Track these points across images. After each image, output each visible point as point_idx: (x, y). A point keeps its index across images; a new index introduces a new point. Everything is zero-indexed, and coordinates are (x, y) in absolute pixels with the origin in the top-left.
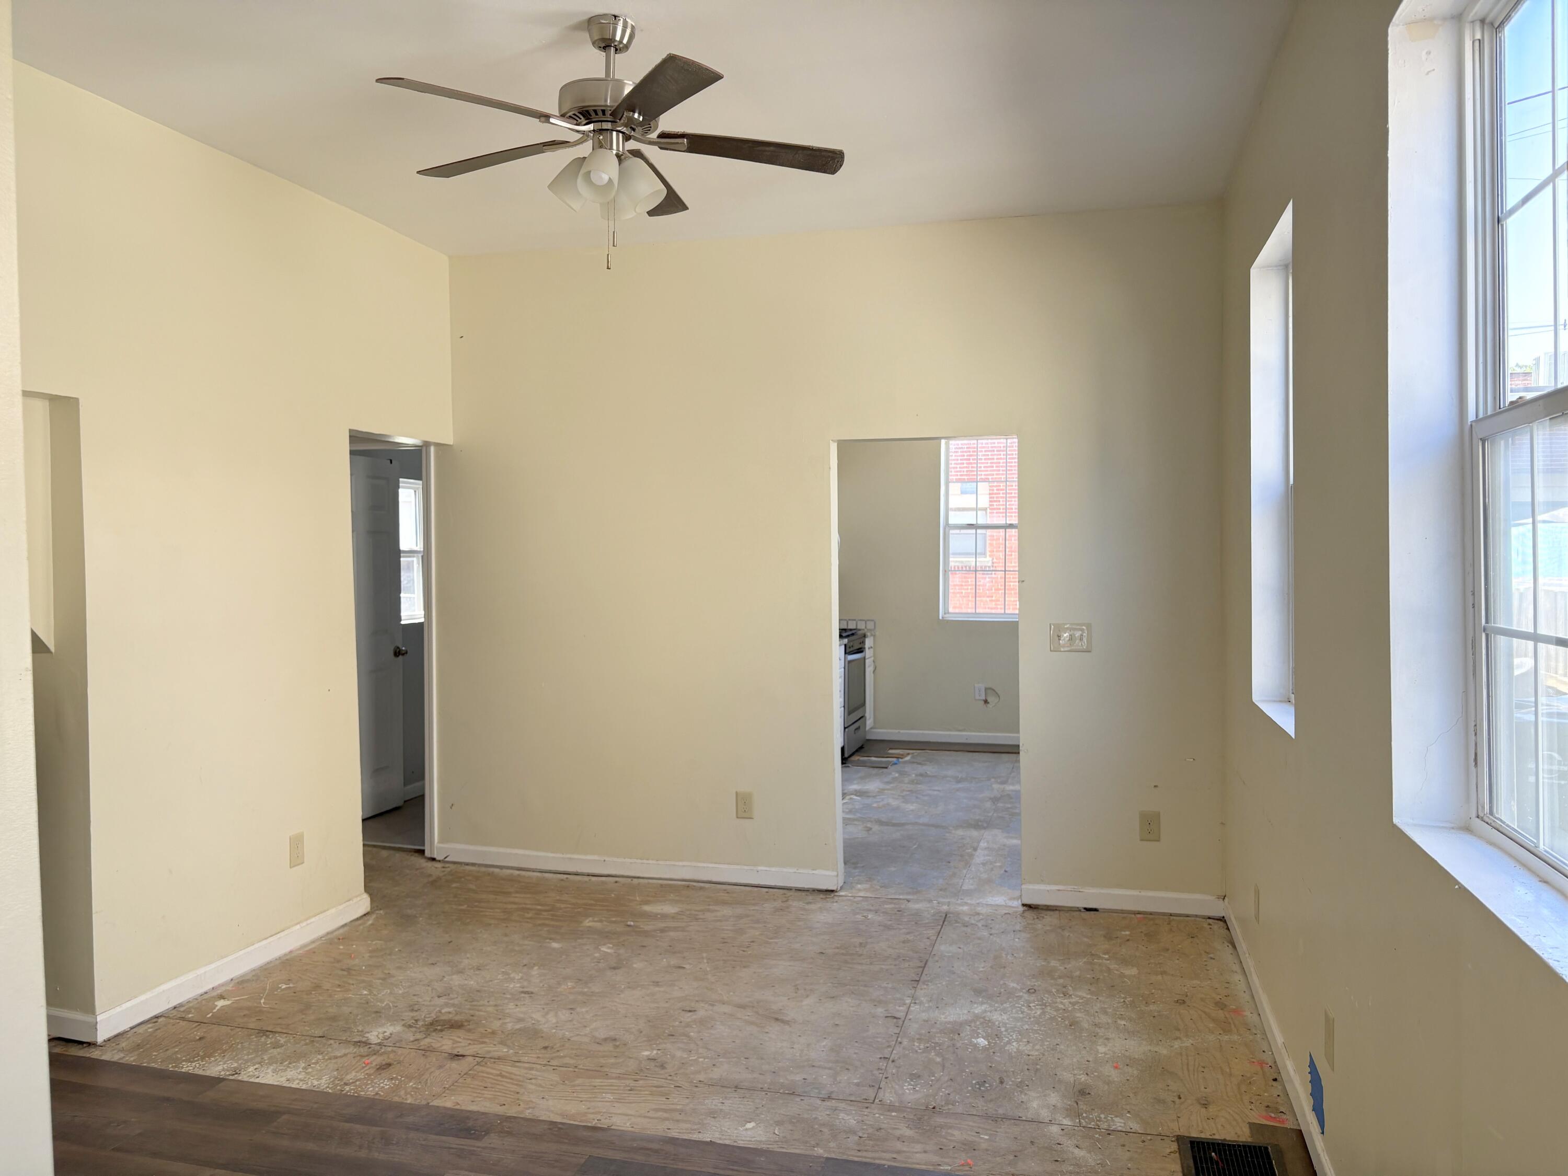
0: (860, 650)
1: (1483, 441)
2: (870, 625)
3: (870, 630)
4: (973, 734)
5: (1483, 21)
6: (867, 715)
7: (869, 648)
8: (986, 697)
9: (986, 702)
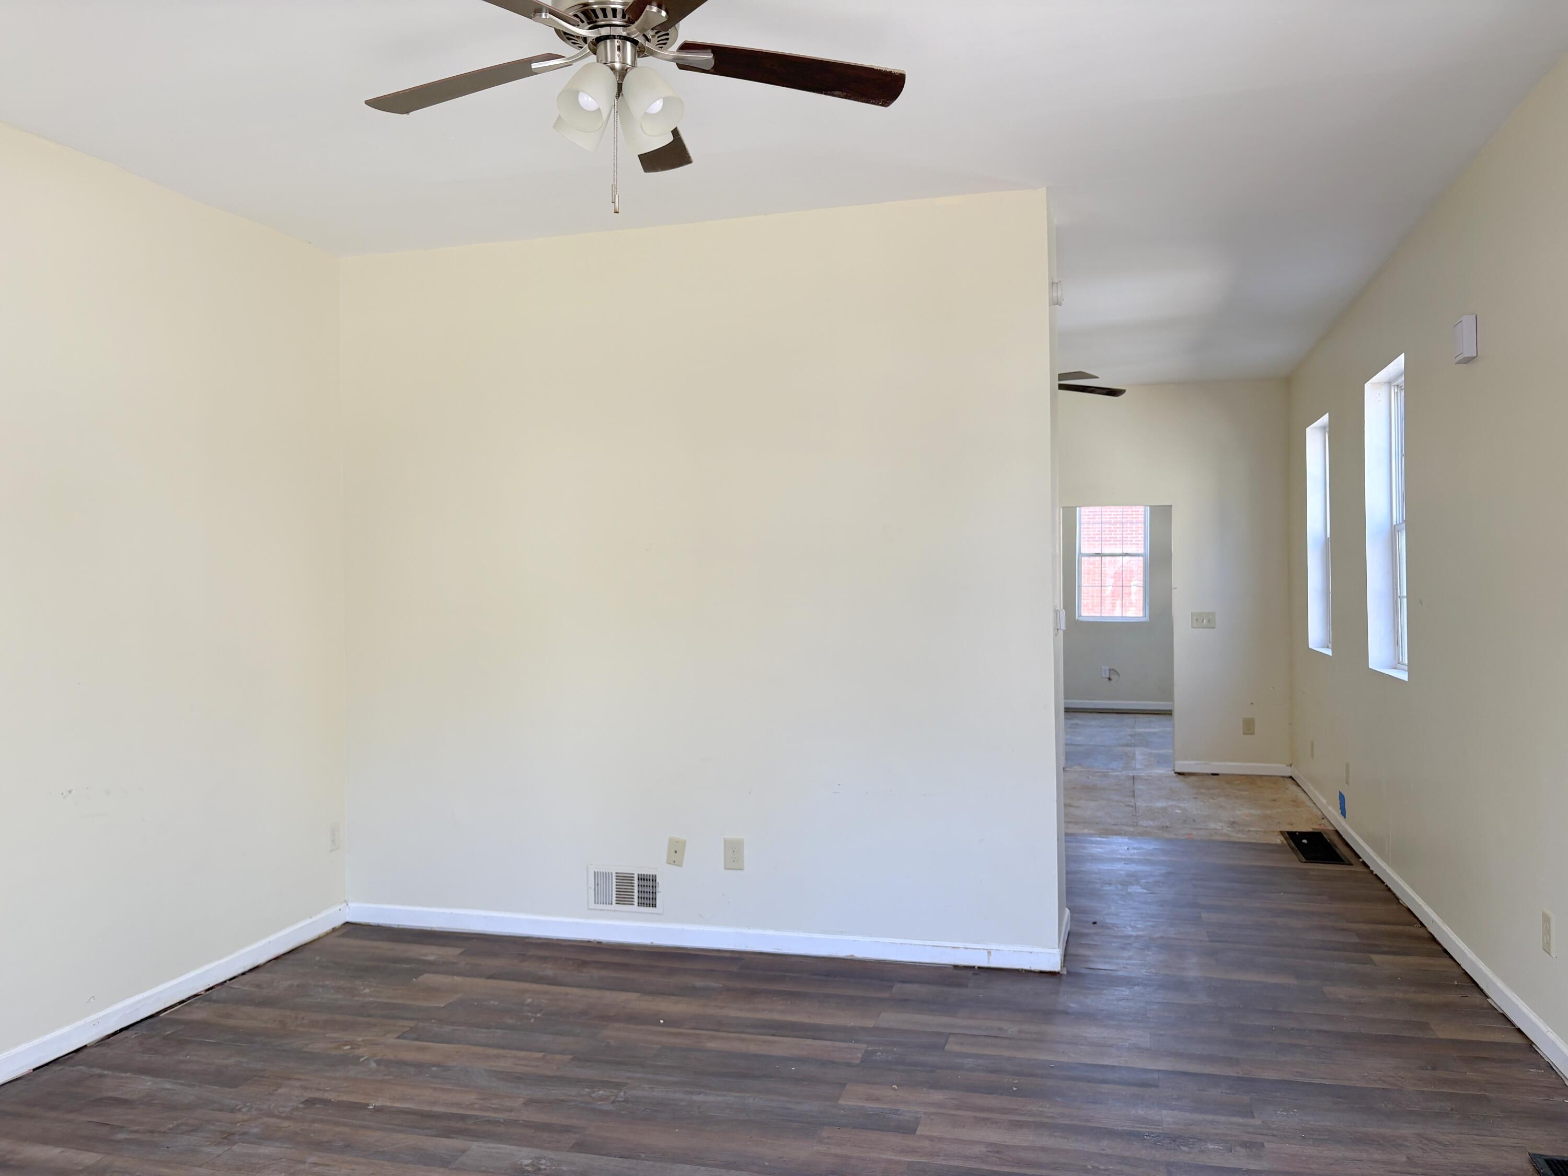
1: (1398, 531)
5: (1398, 386)
8: (1109, 675)
9: (1110, 679)
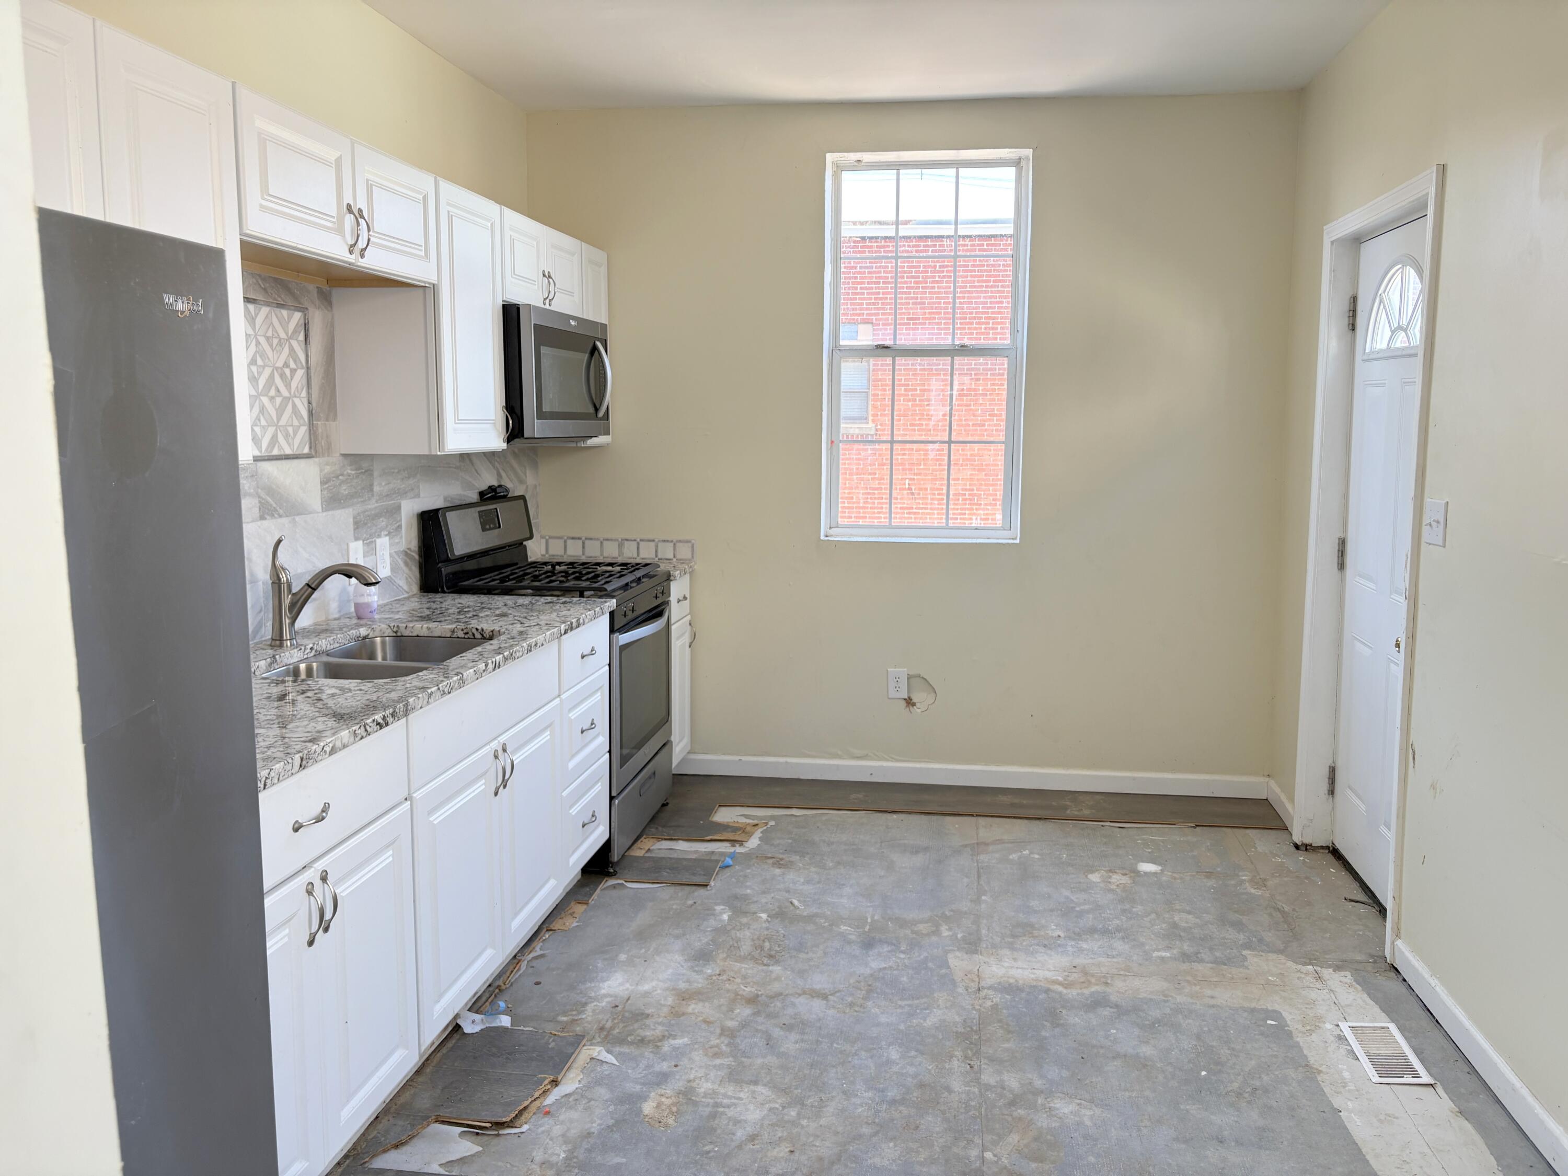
0: (656, 612)
2: (684, 552)
3: (682, 561)
4: (885, 764)
6: (674, 738)
7: (679, 601)
8: (909, 692)
9: (909, 702)
